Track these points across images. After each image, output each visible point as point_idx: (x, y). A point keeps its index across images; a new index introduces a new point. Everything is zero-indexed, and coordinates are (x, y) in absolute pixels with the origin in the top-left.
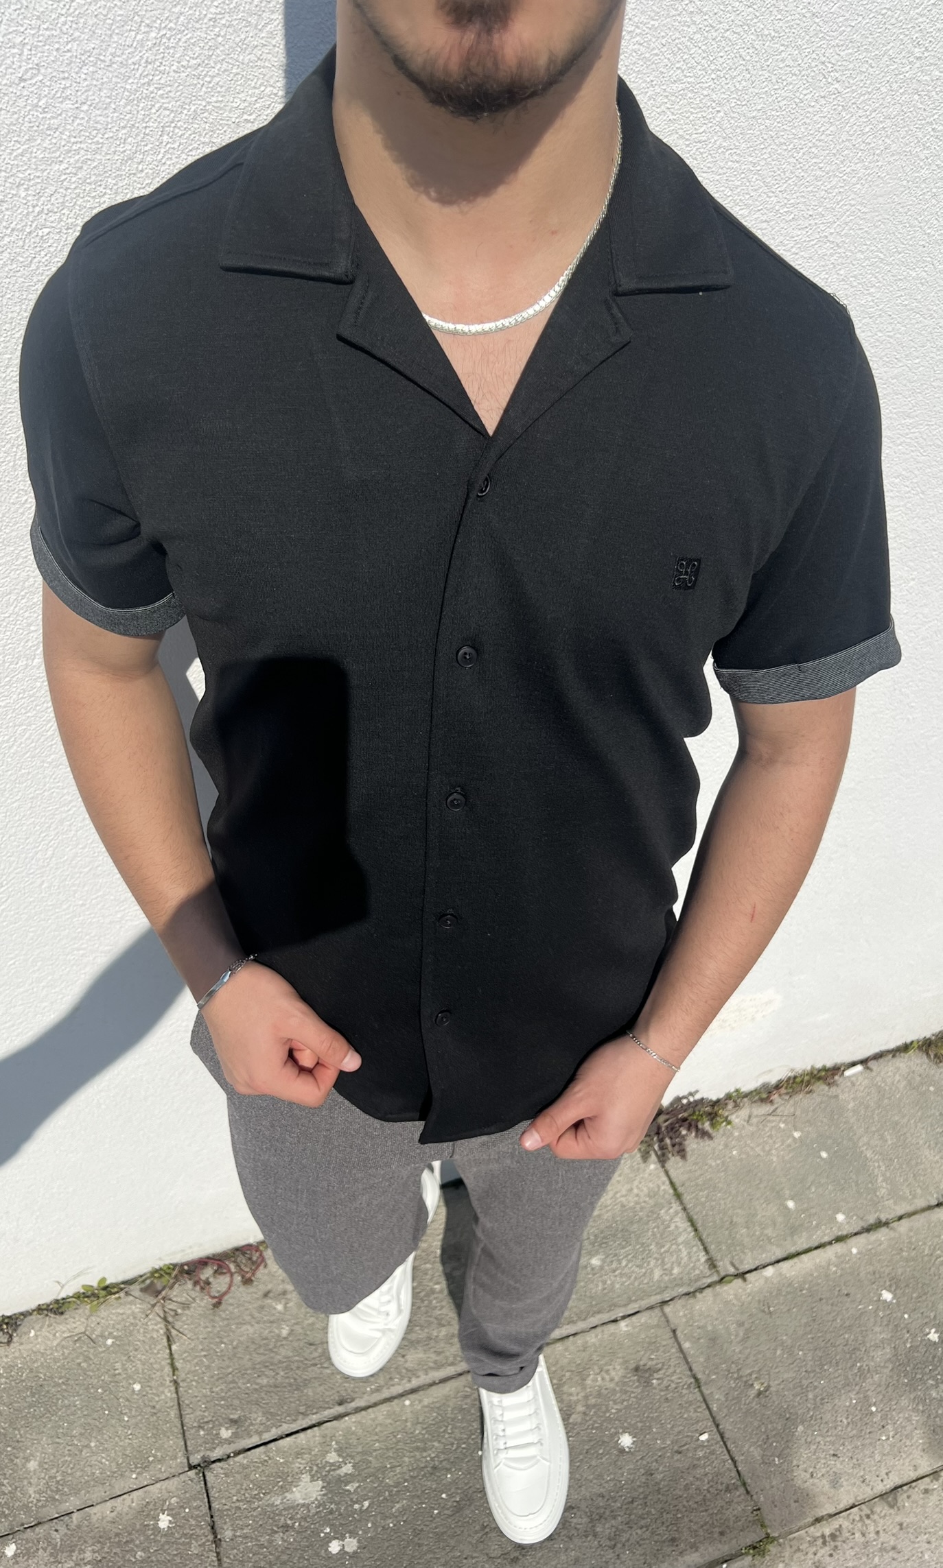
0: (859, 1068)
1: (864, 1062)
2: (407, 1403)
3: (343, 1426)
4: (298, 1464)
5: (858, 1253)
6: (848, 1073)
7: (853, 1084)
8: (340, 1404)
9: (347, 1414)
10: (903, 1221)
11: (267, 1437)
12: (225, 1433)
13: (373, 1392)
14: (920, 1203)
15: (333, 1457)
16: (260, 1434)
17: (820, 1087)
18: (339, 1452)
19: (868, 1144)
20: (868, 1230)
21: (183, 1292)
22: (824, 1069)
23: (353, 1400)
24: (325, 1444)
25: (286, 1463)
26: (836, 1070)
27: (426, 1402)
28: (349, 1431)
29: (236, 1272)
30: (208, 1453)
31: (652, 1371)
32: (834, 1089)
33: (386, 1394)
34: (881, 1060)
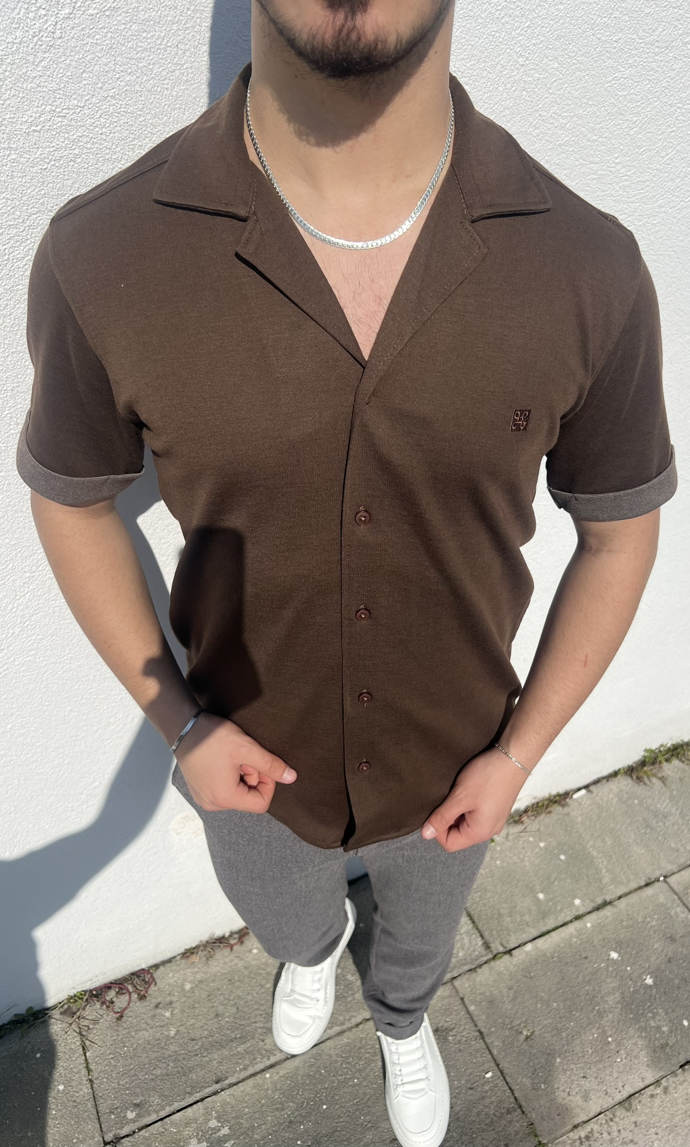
0: (583, 792)
1: (586, 787)
2: (268, 1075)
3: (220, 1099)
4: (187, 1132)
5: (593, 926)
6: (576, 796)
7: (580, 804)
8: (217, 1083)
9: (222, 1090)
10: (622, 900)
11: (163, 1114)
12: (131, 1115)
13: (241, 1070)
14: (633, 885)
15: (213, 1123)
16: (157, 1112)
17: (557, 808)
18: (218, 1118)
19: (593, 846)
20: (598, 908)
21: (94, 1010)
22: (559, 795)
23: (226, 1078)
24: (207, 1114)
25: (178, 1132)
26: (567, 795)
27: (282, 1073)
28: (224, 1103)
29: (133, 992)
30: (119, 1131)
31: (448, 1030)
32: (566, 809)
33: (251, 1071)
34: (599, 785)
